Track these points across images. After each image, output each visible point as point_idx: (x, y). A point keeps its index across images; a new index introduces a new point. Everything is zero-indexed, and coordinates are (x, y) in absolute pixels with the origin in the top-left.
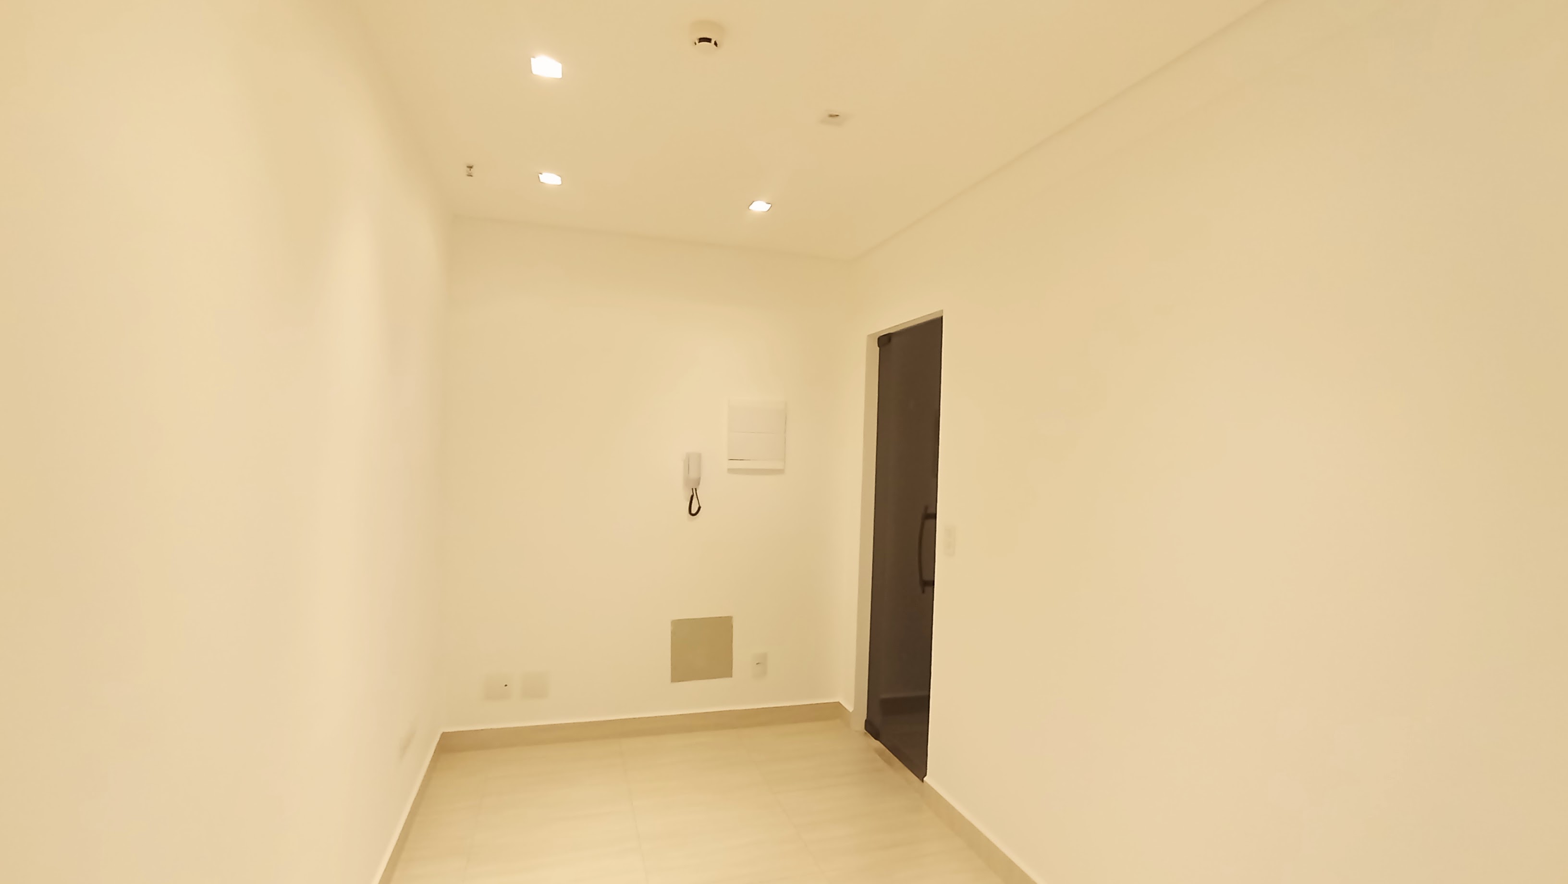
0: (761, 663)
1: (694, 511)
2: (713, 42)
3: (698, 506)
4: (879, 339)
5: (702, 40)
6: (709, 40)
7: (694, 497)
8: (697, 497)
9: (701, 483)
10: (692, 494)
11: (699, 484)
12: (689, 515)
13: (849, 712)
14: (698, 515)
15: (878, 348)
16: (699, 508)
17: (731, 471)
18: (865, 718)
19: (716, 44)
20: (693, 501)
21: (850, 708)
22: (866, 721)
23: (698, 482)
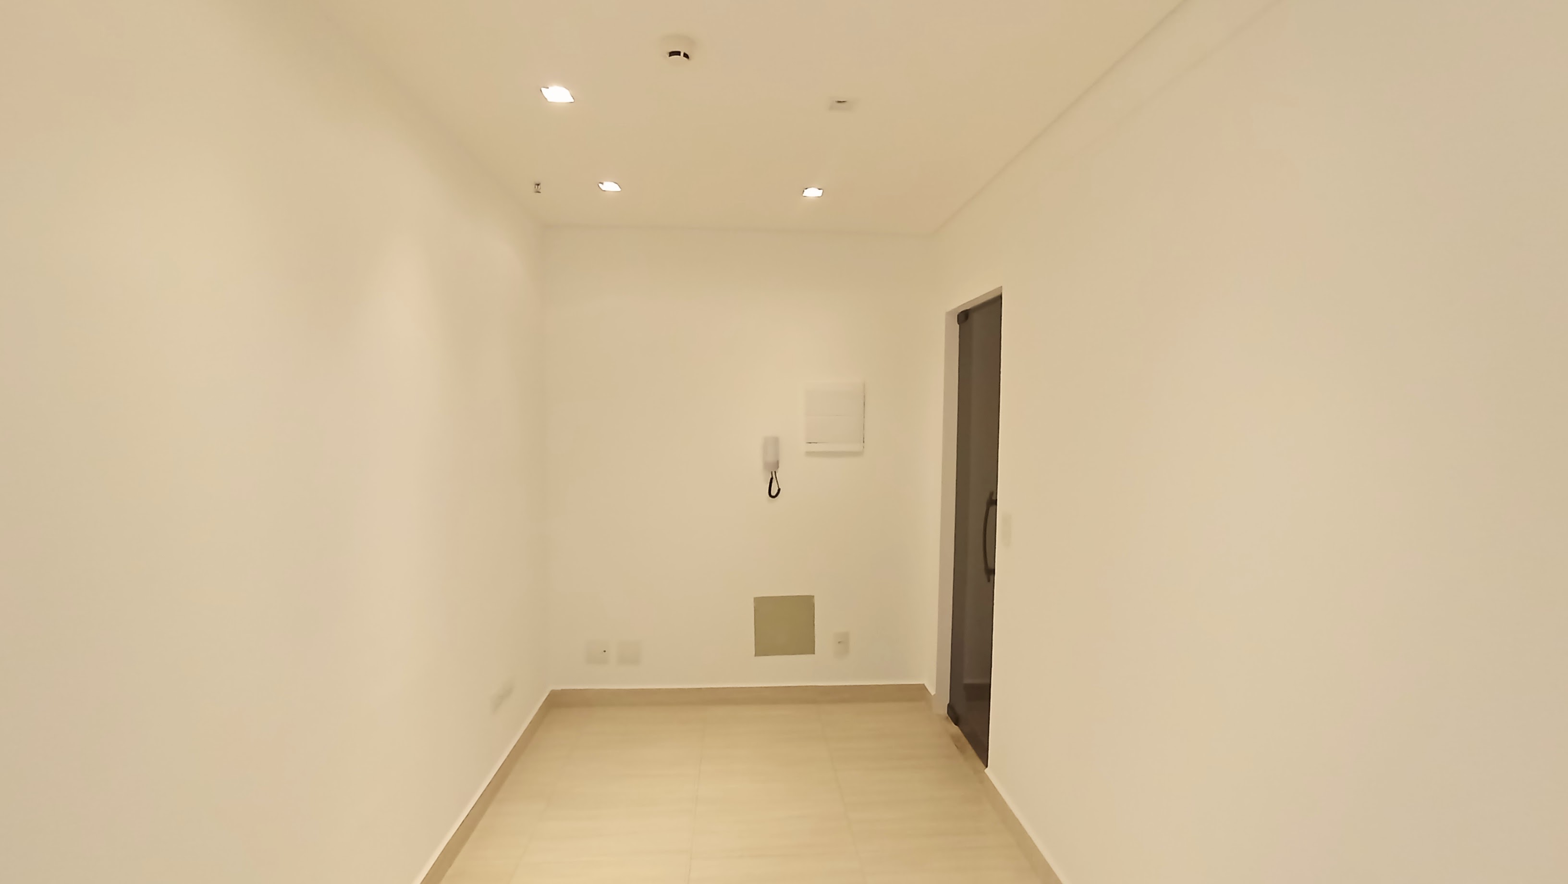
0: (843, 642)
1: (773, 493)
2: (682, 54)
3: (778, 488)
4: (958, 316)
5: (672, 54)
6: (678, 53)
7: (773, 480)
8: (777, 481)
9: (780, 465)
10: (771, 477)
11: (778, 467)
12: (770, 498)
13: (931, 694)
14: (776, 498)
15: (958, 325)
16: (779, 490)
17: (809, 454)
18: (948, 702)
19: (686, 56)
20: (773, 484)
21: (932, 691)
22: (948, 705)
23: (777, 464)
